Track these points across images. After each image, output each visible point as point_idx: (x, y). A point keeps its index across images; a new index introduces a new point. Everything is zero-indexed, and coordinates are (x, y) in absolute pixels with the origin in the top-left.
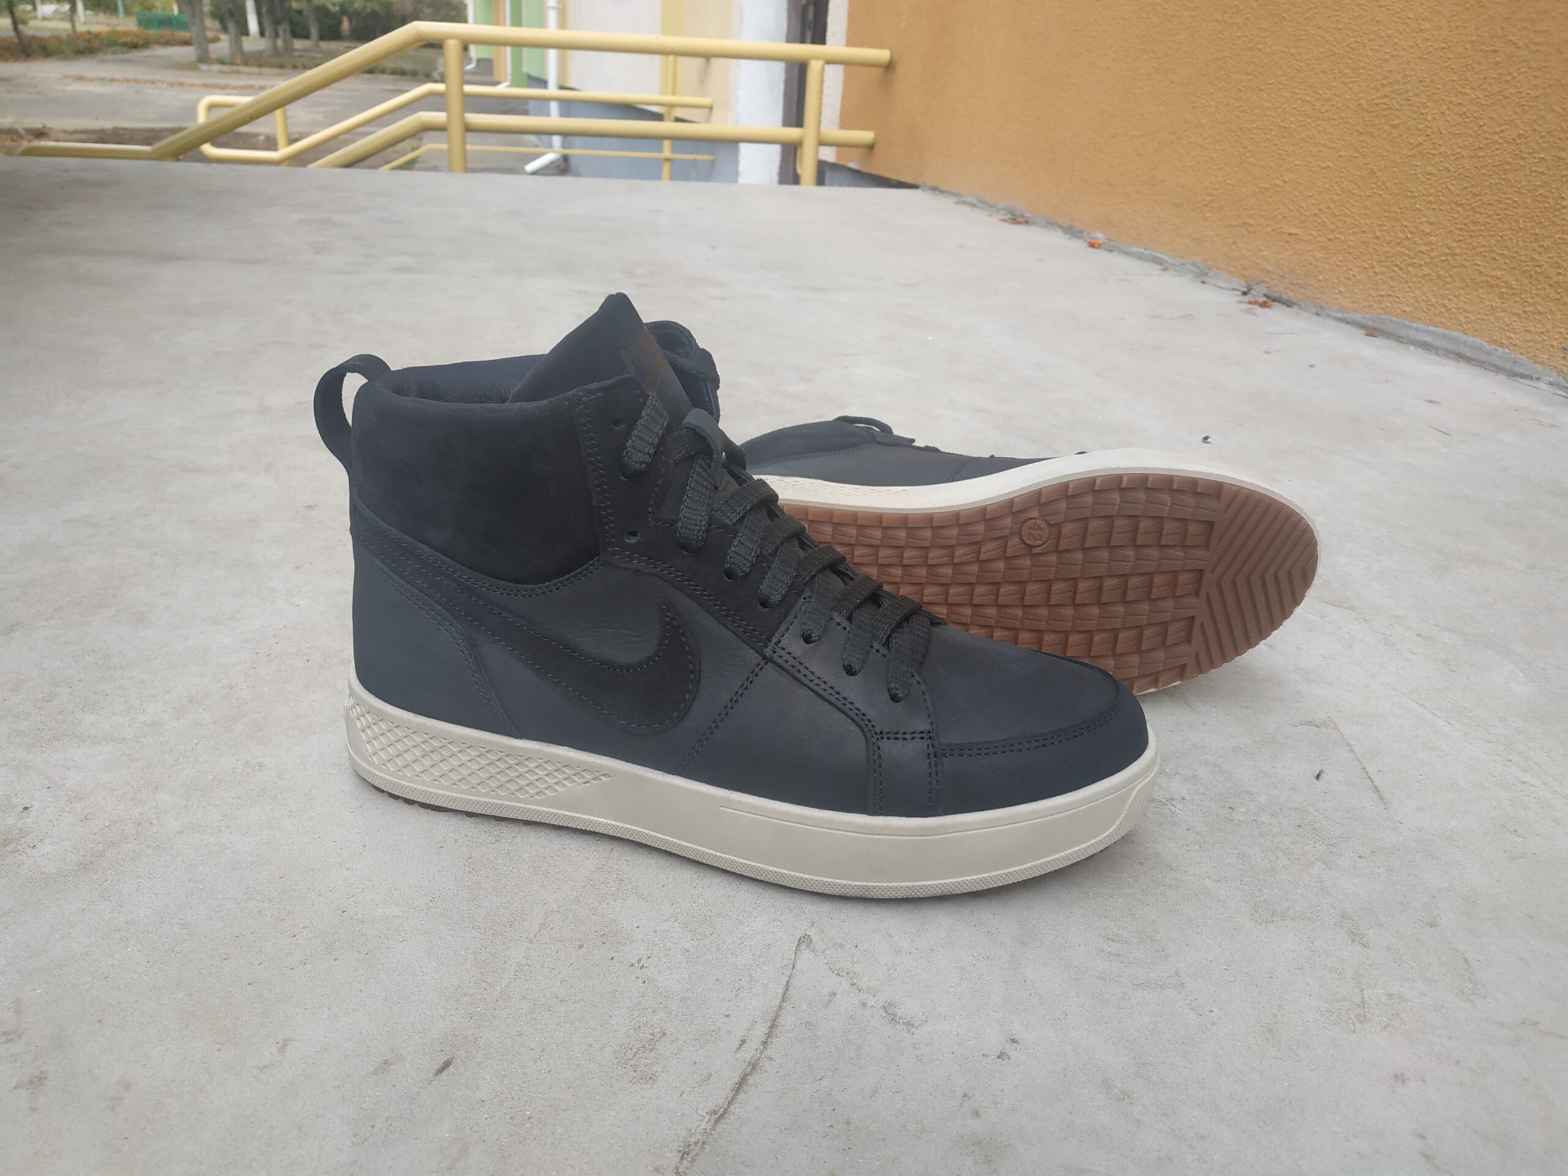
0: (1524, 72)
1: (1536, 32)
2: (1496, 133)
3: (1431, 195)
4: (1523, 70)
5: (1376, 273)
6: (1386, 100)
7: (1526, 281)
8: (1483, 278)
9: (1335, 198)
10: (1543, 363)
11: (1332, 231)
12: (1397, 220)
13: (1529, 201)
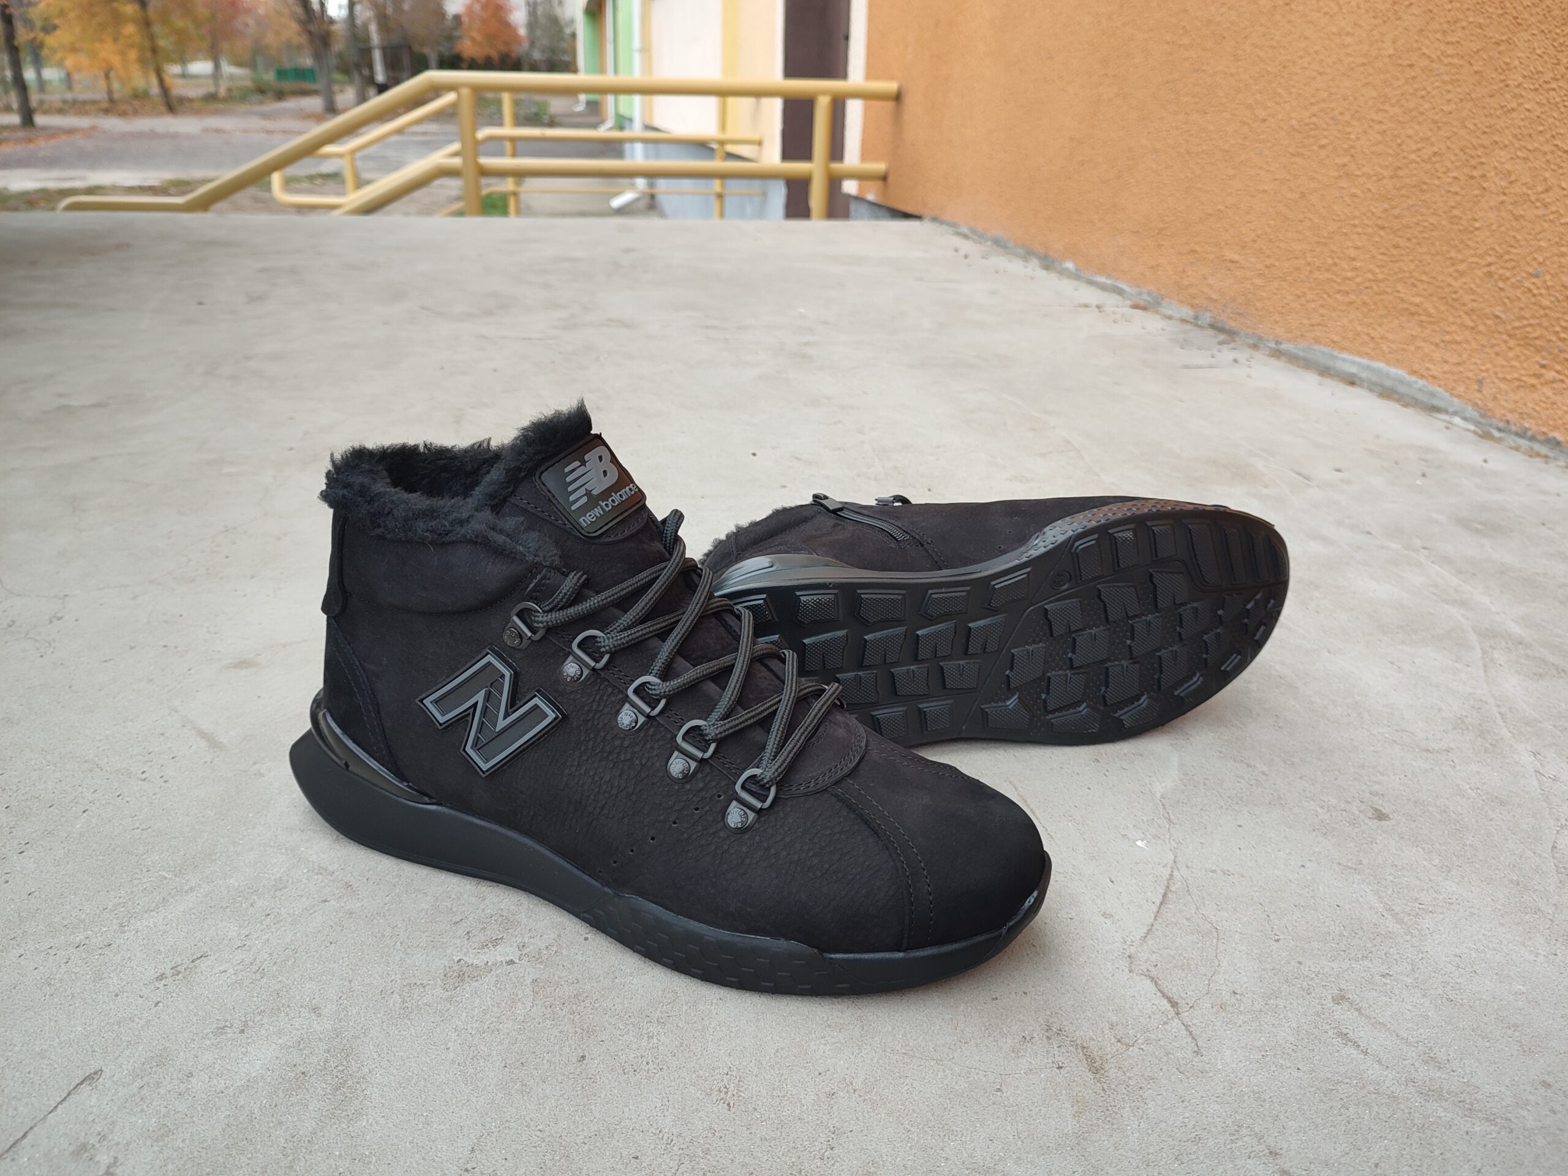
0: (1437, 87)
1: (1448, 43)
2: (1414, 152)
3: (1355, 217)
4: (1437, 84)
5: (1308, 301)
6: (1314, 120)
7: (1442, 308)
8: (1405, 306)
9: (1272, 222)
10: (1459, 396)
11: (1269, 257)
12: (1326, 244)
13: (1444, 223)
